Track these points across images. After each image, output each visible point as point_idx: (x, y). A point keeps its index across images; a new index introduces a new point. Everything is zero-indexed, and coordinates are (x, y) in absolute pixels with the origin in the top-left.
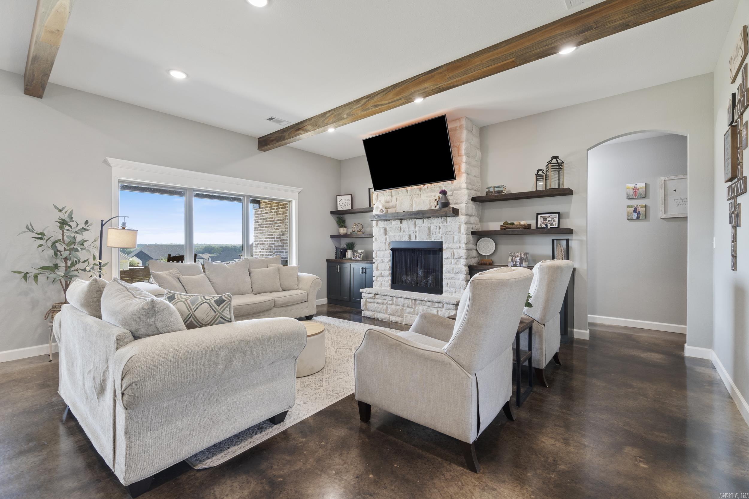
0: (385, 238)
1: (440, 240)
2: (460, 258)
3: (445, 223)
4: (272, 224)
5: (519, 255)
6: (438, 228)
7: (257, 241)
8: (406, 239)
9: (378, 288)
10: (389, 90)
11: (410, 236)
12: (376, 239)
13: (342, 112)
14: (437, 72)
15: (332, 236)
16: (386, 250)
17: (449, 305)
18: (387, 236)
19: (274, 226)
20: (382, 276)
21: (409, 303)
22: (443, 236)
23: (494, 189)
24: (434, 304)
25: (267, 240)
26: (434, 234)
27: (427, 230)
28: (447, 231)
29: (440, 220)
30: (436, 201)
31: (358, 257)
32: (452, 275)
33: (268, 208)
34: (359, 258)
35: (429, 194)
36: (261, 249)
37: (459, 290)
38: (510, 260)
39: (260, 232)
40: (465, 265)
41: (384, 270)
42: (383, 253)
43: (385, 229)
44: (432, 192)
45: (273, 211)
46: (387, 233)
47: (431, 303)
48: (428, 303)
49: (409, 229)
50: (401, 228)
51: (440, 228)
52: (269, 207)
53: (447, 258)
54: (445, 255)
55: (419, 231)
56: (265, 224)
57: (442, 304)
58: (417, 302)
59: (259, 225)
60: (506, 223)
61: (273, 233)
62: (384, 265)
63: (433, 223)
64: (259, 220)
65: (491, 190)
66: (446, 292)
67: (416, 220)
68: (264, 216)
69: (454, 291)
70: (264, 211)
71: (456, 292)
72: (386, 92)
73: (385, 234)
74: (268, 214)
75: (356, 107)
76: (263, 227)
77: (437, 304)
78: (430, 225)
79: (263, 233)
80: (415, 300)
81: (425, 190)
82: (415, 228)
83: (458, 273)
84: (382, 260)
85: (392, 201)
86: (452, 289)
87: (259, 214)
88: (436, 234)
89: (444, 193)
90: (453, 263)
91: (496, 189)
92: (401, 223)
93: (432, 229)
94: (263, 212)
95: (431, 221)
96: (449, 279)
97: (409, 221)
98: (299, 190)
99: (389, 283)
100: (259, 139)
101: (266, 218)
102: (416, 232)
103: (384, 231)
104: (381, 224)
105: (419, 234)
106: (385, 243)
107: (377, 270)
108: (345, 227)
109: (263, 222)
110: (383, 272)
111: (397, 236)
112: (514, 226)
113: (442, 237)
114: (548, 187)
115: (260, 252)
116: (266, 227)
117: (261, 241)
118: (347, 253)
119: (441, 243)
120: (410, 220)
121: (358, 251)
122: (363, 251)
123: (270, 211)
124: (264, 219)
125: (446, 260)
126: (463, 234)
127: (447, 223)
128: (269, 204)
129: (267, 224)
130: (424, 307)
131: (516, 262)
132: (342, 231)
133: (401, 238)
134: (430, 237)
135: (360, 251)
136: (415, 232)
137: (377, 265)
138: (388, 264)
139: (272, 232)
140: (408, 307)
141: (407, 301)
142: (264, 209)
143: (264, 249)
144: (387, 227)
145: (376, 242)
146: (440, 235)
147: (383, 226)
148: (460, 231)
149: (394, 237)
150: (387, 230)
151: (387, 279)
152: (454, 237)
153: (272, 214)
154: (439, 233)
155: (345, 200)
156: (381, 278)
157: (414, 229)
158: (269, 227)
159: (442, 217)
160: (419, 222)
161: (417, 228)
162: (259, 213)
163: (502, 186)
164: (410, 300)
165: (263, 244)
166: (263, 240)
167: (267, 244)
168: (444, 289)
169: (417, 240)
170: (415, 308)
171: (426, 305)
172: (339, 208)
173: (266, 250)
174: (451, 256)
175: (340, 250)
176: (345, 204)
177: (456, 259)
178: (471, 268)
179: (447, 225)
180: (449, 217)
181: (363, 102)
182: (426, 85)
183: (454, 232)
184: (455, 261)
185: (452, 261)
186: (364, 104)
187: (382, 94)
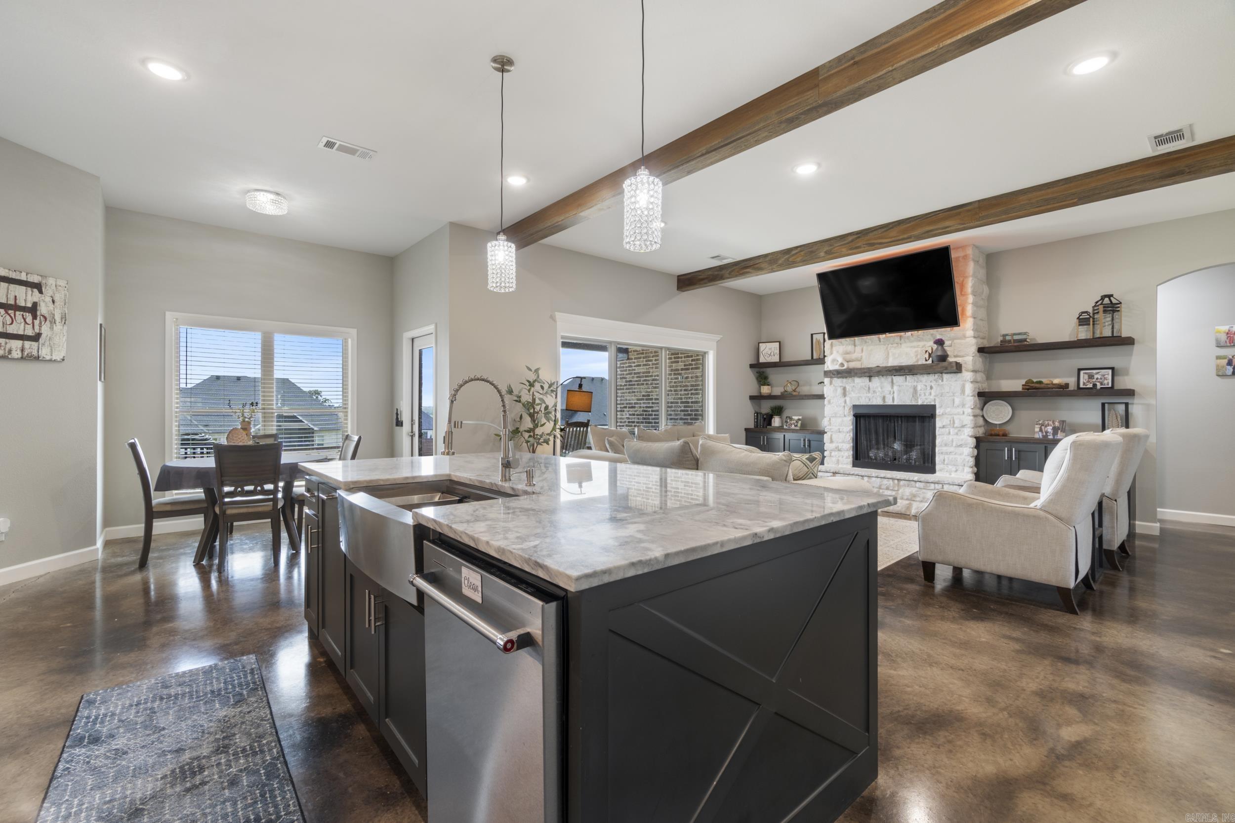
0: (843, 400)
1: (933, 403)
2: (963, 426)
3: (940, 381)
4: (649, 381)
5: (1051, 423)
6: (929, 388)
7: (623, 404)
8: (879, 402)
9: (834, 466)
10: (891, 226)
11: (884, 398)
12: (829, 402)
13: (817, 249)
14: (964, 209)
15: (752, 398)
16: (845, 416)
17: (952, 486)
18: (848, 399)
19: (651, 384)
20: (839, 450)
21: (890, 484)
22: (936, 398)
23: (1012, 337)
24: (928, 484)
25: (639, 402)
26: (923, 395)
27: (912, 390)
28: (943, 391)
29: (932, 377)
30: (927, 353)
31: (793, 426)
32: (952, 449)
33: (642, 359)
34: (796, 426)
35: (915, 344)
36: (630, 415)
37: (961, 468)
38: (1037, 430)
39: (628, 391)
40: (971, 436)
41: (843, 442)
42: (839, 420)
43: (844, 389)
44: (920, 341)
45: (650, 363)
46: (847, 393)
47: (923, 484)
48: (918, 484)
49: (881, 388)
50: (869, 388)
51: (931, 388)
52: (644, 358)
53: (943, 427)
54: (939, 423)
55: (899, 391)
56: (636, 381)
57: (941, 485)
58: (902, 483)
59: (626, 382)
60: (1029, 382)
61: (650, 392)
62: (841, 436)
63: (921, 381)
64: (627, 375)
65: (1008, 338)
66: (941, 470)
67: (893, 377)
68: (635, 370)
69: (954, 469)
70: (634, 363)
71: (956, 471)
72: (887, 228)
73: (844, 394)
74: (642, 367)
75: (840, 244)
76: (634, 385)
77: (932, 485)
78: (915, 384)
79: (634, 392)
80: (898, 480)
81: (908, 338)
82: (892, 387)
83: (961, 446)
84: (839, 429)
85: (855, 352)
86: (950, 467)
87: (626, 367)
88: (925, 395)
89: (940, 342)
90: (951, 433)
91: (1016, 337)
92: (870, 381)
93: (919, 388)
94: (633, 365)
95: (918, 378)
96: (947, 453)
97: (883, 379)
98: (718, 337)
99: (850, 459)
100: (678, 276)
101: (639, 373)
102: (894, 393)
103: (843, 391)
104: (838, 382)
105: (898, 395)
106: (844, 407)
107: (832, 442)
108: (768, 385)
109: (633, 377)
110: (840, 446)
111: (863, 398)
112: (1042, 386)
113: (935, 400)
114: (1098, 335)
115: (628, 418)
116: (638, 385)
117: (630, 404)
118: (773, 419)
119: (934, 407)
120: (885, 377)
121: (793, 417)
122: (800, 417)
123: (645, 363)
124: (635, 374)
125: (941, 429)
126: (968, 396)
127: (942, 381)
128: (643, 353)
129: (640, 381)
130: (913, 489)
131: (1047, 432)
132: (765, 390)
133: (870, 400)
134: (917, 400)
135: (796, 418)
136: (892, 393)
137: (831, 435)
138: (848, 435)
139: (648, 392)
140: (887, 489)
141: (885, 482)
142: (636, 361)
143: (634, 415)
144: (847, 386)
145: (829, 406)
146: (932, 397)
147: (841, 385)
148: (963, 391)
149: (859, 399)
150: (847, 390)
151: (847, 454)
152: (954, 400)
153: (648, 367)
154: (930, 394)
155: (770, 349)
156: (836, 453)
157: (890, 389)
158: (643, 384)
159: (935, 373)
160: (898, 380)
161: (895, 388)
162: (627, 365)
163: (1025, 334)
164: (891, 480)
165: (632, 407)
166: (633, 402)
167: (640, 407)
168: (937, 467)
169: (895, 403)
170: (898, 490)
171: (916, 487)
172: (762, 360)
173: (637, 415)
174: (950, 424)
175: (763, 415)
176: (770, 355)
177: (957, 427)
178: (979, 440)
179: (942, 385)
180: (946, 373)
181: (850, 238)
182: (947, 223)
183: (953, 394)
184: (956, 431)
185: (951, 431)
186: (852, 241)
187: (880, 231)
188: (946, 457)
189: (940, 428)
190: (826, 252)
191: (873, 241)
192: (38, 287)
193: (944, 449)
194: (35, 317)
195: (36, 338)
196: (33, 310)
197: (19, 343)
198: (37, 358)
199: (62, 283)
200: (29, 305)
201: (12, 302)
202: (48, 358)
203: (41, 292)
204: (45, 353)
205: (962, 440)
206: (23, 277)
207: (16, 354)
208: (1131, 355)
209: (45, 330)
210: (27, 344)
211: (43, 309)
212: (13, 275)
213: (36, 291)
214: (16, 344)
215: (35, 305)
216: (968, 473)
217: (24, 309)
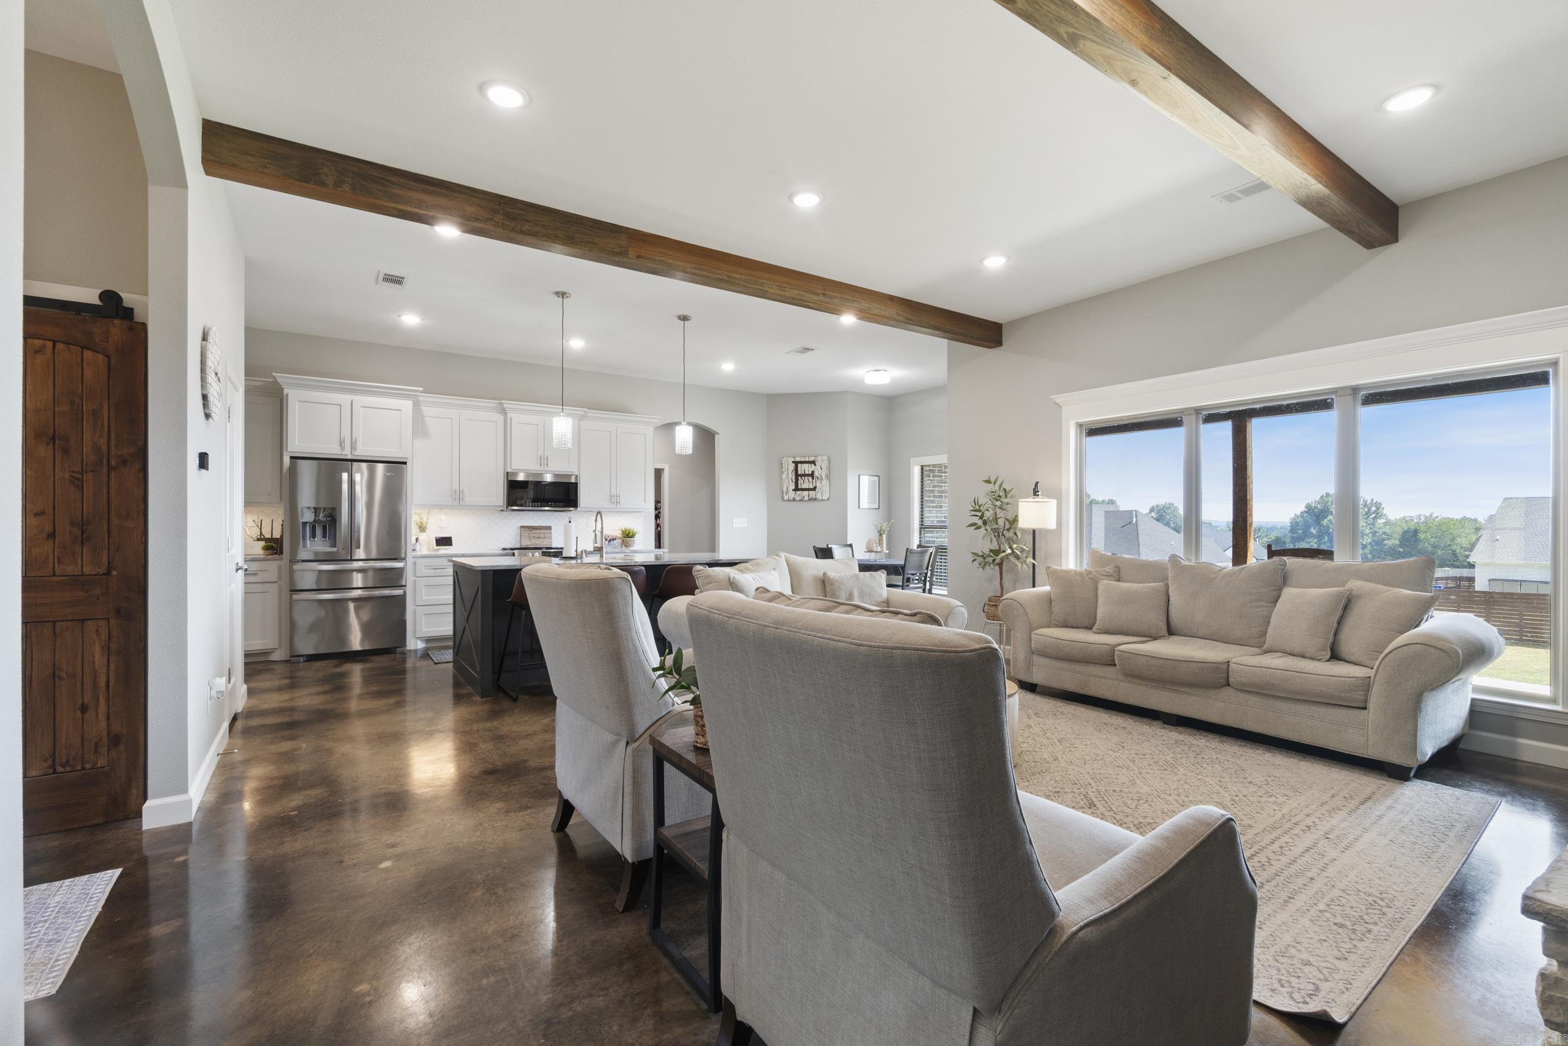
192: (813, 462)
194: (813, 479)
195: (814, 489)
196: (812, 475)
197: (807, 492)
198: (815, 499)
199: (825, 458)
200: (810, 473)
201: (803, 473)
202: (821, 499)
203: (815, 465)
204: (819, 496)
206: (807, 459)
207: (806, 498)
209: (818, 485)
210: (811, 492)
211: (816, 474)
212: (803, 460)
213: (813, 465)
214: (806, 493)
215: (813, 472)
217: (808, 475)
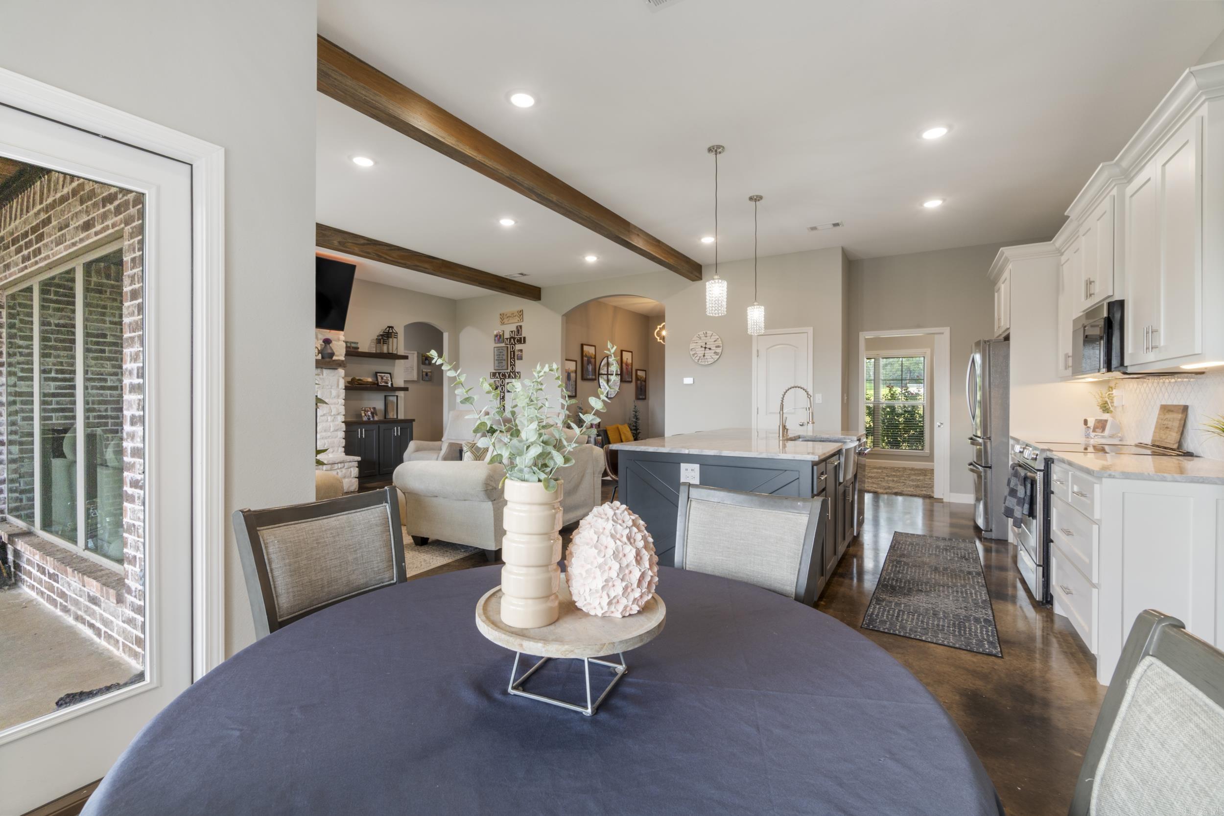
2: (338, 414)
5: (369, 409)
17: (350, 463)
24: (333, 466)
30: (316, 349)
32: (329, 434)
37: (337, 448)
38: (363, 415)
40: (343, 422)
53: (324, 415)
54: (320, 412)
57: (343, 464)
65: (348, 345)
71: (333, 452)
83: (335, 430)
89: (328, 341)
91: (353, 345)
96: (326, 438)
112: (362, 382)
126: (340, 388)
131: (369, 416)
148: (337, 385)
152: (331, 392)
163: (357, 343)
174: (329, 413)
177: (334, 415)
178: (347, 423)
179: (323, 378)
180: (325, 368)
181: (362, 241)
182: (426, 266)
183: (331, 386)
184: (333, 417)
185: (329, 418)
186: (363, 244)
187: (386, 248)
188: (326, 441)
189: (321, 416)
190: (339, 242)
191: (380, 254)
193: (324, 434)
205: (338, 425)
208: (394, 366)
216: (341, 452)
